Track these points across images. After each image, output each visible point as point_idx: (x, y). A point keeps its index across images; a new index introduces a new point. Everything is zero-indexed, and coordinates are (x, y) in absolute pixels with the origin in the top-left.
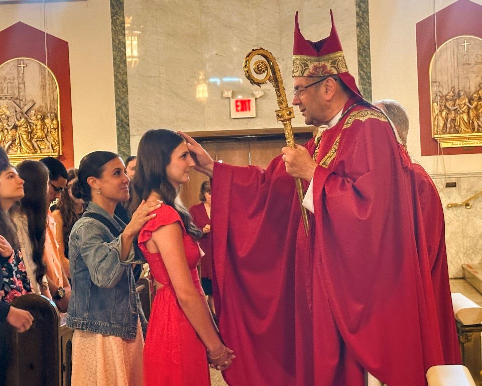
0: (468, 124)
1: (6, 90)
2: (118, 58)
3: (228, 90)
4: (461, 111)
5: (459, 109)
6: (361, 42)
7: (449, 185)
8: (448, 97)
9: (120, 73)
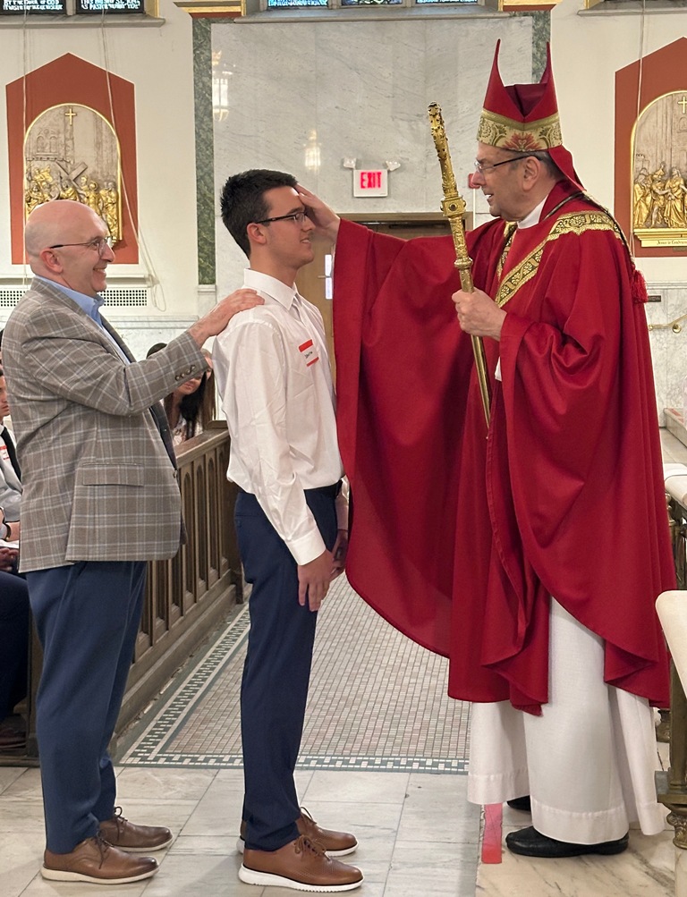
0: (682, 215)
1: (47, 148)
2: (202, 108)
3: (351, 158)
4: (673, 197)
5: (670, 194)
8: (655, 176)
9: (204, 129)
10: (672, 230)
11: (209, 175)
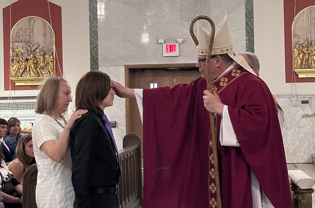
1: (21, 36)
2: (93, 17)
3: (162, 38)
4: (313, 55)
5: (311, 53)
6: (247, 9)
7: (303, 102)
8: (304, 45)
9: (93, 27)
10: (313, 70)
11: (96, 47)
